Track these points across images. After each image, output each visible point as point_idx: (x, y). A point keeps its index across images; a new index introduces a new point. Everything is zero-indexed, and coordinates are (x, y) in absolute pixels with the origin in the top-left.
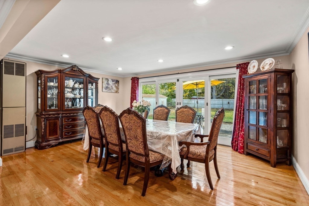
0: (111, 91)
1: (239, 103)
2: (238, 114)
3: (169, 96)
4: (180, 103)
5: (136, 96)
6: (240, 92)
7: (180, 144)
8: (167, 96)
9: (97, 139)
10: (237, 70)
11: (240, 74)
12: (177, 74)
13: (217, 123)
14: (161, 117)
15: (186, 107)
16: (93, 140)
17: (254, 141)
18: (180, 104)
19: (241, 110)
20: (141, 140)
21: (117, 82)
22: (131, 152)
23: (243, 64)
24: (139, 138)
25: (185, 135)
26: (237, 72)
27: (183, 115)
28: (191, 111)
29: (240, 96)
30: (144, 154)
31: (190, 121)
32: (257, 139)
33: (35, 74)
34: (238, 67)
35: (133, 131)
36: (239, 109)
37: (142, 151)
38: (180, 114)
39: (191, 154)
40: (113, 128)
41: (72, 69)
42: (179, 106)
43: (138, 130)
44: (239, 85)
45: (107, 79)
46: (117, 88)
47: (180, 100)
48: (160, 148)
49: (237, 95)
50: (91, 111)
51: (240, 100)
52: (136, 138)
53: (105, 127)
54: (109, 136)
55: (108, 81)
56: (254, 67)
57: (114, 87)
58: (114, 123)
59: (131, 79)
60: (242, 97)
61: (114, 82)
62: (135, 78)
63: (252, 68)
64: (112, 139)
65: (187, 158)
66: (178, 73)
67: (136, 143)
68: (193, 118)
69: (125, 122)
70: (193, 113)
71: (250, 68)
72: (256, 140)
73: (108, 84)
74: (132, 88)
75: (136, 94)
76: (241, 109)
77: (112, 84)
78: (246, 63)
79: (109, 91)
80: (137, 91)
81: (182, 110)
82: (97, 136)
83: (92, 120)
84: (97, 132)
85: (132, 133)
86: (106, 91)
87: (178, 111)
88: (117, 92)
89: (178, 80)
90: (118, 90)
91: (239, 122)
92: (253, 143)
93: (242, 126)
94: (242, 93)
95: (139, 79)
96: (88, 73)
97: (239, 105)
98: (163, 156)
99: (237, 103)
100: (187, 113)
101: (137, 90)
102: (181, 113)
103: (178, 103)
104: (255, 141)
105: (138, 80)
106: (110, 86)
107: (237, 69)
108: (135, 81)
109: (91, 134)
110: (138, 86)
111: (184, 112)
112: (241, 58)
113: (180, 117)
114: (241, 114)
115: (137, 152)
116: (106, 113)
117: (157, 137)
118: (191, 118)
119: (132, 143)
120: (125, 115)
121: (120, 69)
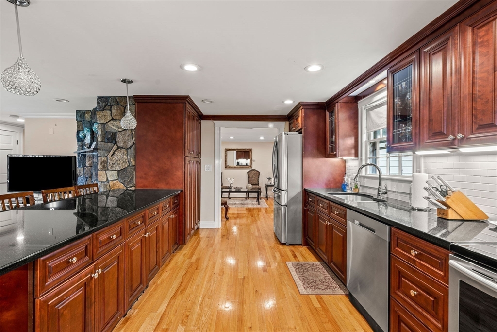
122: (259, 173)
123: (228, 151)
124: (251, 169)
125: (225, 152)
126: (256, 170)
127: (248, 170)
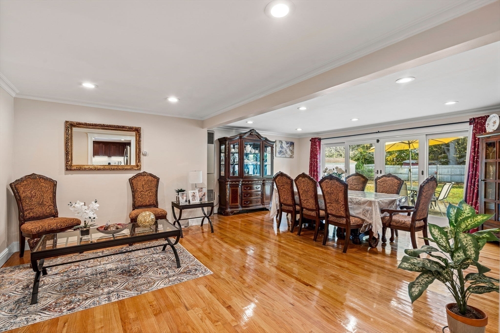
0: (284, 156)
1: (473, 172)
2: (471, 186)
3: (358, 159)
4: (381, 171)
5: (317, 162)
6: (474, 157)
7: (382, 211)
8: (355, 160)
9: (289, 205)
10: (470, 126)
11: (474, 131)
12: (376, 132)
13: (425, 191)
14: (356, 187)
15: (389, 175)
16: (284, 207)
17: (492, 222)
18: (381, 173)
19: (475, 181)
20: (342, 203)
21: (292, 144)
22: (330, 216)
23: (479, 118)
24: (340, 201)
25: (387, 203)
26: (470, 128)
27: (385, 185)
28: (396, 181)
29: (474, 162)
30: (345, 216)
31: (395, 191)
32: (497, 218)
33: (218, 141)
34: (472, 121)
35: (334, 195)
36: (472, 179)
37: (343, 214)
38: (381, 184)
39: (394, 222)
40: (311, 194)
41: (250, 134)
42: (379, 175)
43: (340, 194)
44: (473, 147)
45: (281, 142)
46: (292, 152)
47: (380, 167)
48: (360, 213)
49: (470, 160)
50: (285, 177)
51: (473, 168)
52: (337, 201)
53: (301, 192)
54: (305, 202)
55: (281, 144)
56: (495, 122)
57: (288, 150)
58: (311, 189)
59: (311, 140)
60: (476, 163)
61: (288, 145)
62: (316, 138)
63: (493, 124)
64: (308, 204)
65: (390, 226)
66: (379, 132)
67: (337, 206)
68: (398, 188)
69: (326, 187)
70: (399, 182)
71: (488, 124)
72: (495, 220)
73: (282, 147)
74: (312, 152)
75: (317, 159)
76: (475, 179)
77: (285, 147)
78: (484, 117)
79: (283, 156)
80: (318, 156)
81: (384, 179)
82: (290, 202)
83: (285, 187)
84: (290, 198)
85: (333, 197)
86: (280, 156)
87: (379, 180)
88: (291, 157)
89: (378, 141)
90: (293, 154)
91: (471, 198)
92: (491, 224)
93: (476, 203)
94: (477, 158)
95: (322, 140)
96: (264, 137)
97: (473, 174)
98: (363, 220)
99: (469, 172)
100: (391, 183)
101: (319, 154)
102: (383, 183)
103: (378, 171)
104: (494, 222)
105: (320, 141)
106: (283, 150)
107: (470, 124)
108: (315, 143)
109: (282, 201)
110: (320, 148)
111: (386, 181)
112: (476, 110)
113: (381, 187)
114: (474, 186)
115: (337, 215)
116: (303, 179)
117: (357, 202)
118: (396, 189)
119: (332, 207)
120: (327, 180)
121: (299, 130)
122: (158, 179)
123: (74, 129)
124: (138, 172)
125: (67, 129)
126: (151, 175)
127: (131, 175)
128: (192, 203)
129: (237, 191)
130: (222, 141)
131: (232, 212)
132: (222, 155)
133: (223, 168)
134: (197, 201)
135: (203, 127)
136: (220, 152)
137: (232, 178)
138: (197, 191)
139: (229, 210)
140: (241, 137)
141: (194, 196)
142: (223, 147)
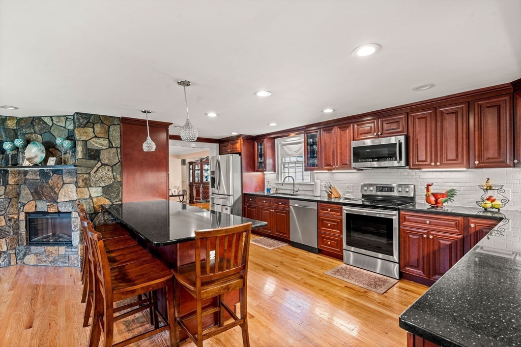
33: (188, 164)
41: (207, 159)
128: (174, 194)
129: (199, 191)
130: (191, 163)
131: (196, 202)
132: (191, 171)
133: (191, 177)
134: (177, 194)
135: (179, 158)
136: (190, 169)
137: (197, 183)
138: (176, 189)
139: (195, 201)
140: (201, 161)
141: (175, 192)
142: (191, 166)
